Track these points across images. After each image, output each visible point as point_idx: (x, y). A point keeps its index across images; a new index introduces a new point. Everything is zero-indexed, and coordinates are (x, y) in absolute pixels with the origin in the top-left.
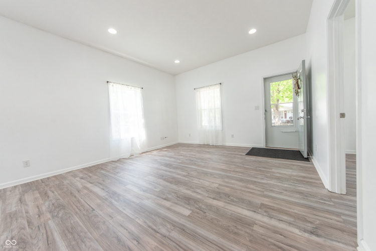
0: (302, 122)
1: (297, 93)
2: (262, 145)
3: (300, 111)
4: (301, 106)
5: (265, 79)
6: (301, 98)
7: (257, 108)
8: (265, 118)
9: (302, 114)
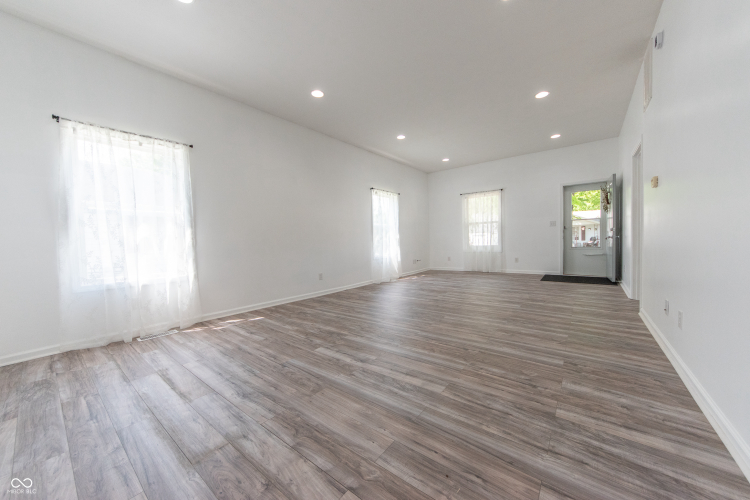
0: (611, 242)
1: (606, 209)
2: (559, 272)
3: (608, 230)
4: (610, 224)
5: (565, 188)
6: (610, 214)
7: (553, 224)
8: (564, 238)
9: (610, 234)
